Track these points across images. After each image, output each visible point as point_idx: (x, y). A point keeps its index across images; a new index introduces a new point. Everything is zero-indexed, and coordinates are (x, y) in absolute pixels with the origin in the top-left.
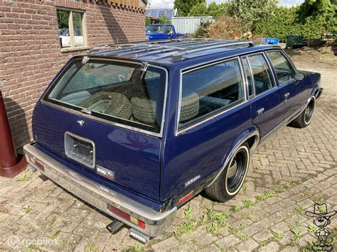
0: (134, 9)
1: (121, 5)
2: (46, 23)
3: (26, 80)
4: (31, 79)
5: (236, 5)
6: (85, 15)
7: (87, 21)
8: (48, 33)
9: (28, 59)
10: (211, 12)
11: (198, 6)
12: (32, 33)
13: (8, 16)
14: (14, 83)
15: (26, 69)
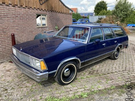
0: (67, 13)
1: (61, 12)
2: (32, 19)
3: (24, 35)
4: (26, 35)
5: (116, 11)
6: (47, 16)
7: (47, 18)
8: (32, 21)
9: (25, 29)
10: (108, 14)
11: (102, 11)
12: (27, 21)
13: (20, 16)
14: (20, 36)
15: (24, 32)
